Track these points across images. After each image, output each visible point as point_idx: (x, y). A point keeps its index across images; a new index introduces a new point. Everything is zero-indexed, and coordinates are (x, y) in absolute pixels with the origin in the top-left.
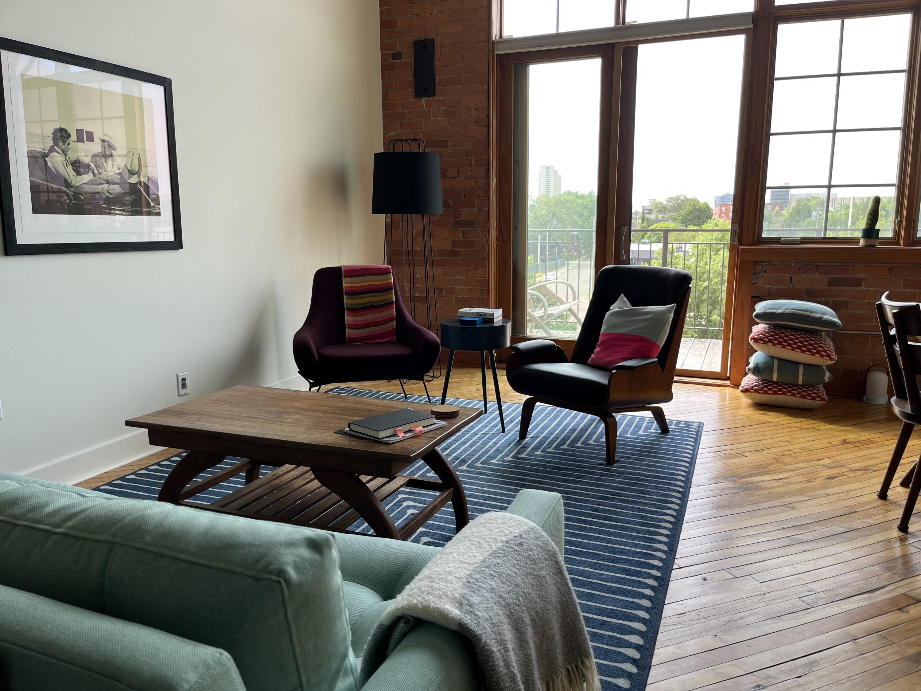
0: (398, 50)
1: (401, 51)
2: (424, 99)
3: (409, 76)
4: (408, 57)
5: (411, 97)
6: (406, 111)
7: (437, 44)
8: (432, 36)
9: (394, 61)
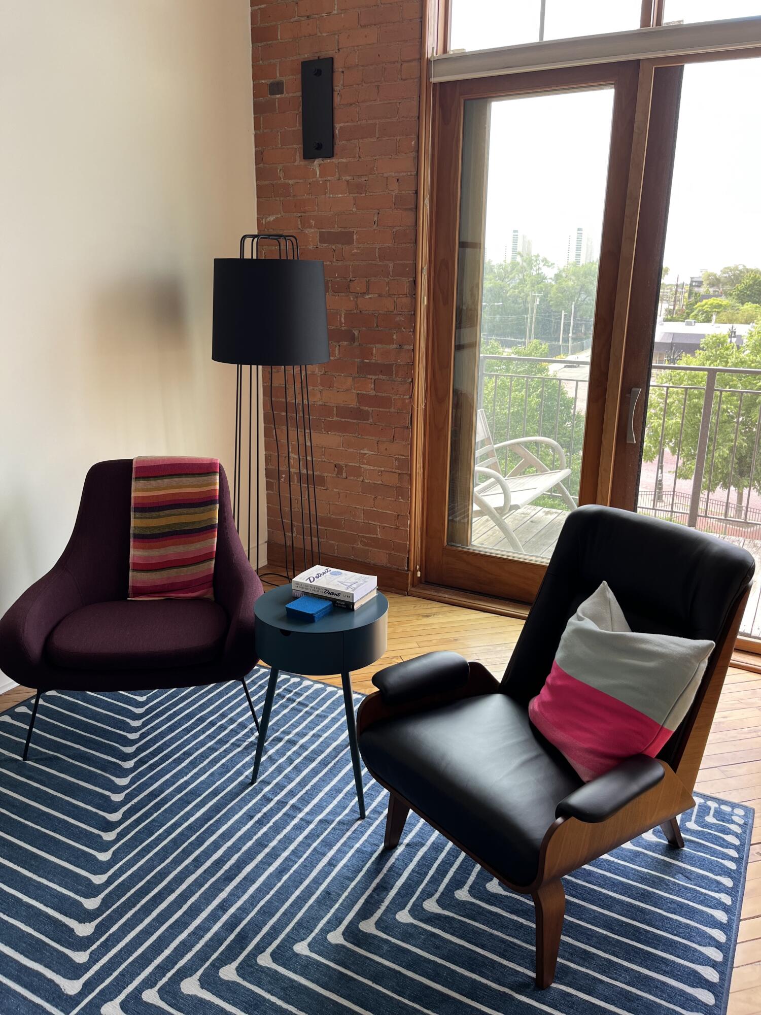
0: (278, 78)
1: (283, 79)
2: (317, 162)
3: (293, 123)
4: (293, 91)
5: (298, 158)
6: (291, 182)
7: (338, 66)
8: (330, 54)
9: (273, 97)
